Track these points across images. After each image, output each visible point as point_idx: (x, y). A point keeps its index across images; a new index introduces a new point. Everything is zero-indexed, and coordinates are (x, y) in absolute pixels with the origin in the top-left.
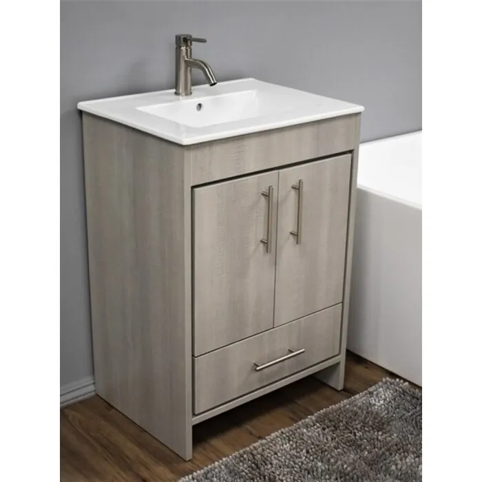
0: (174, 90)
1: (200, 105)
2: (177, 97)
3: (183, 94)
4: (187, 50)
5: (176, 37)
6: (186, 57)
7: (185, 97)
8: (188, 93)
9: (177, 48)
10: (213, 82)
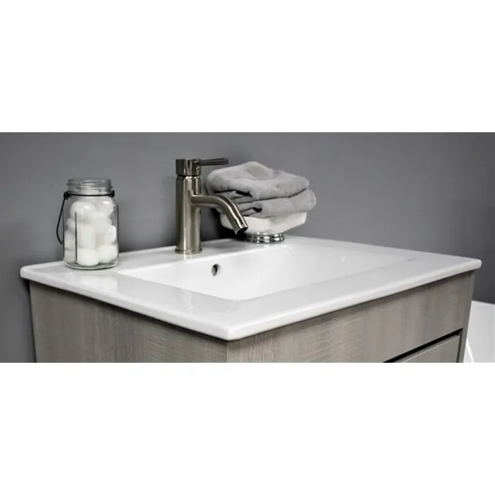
0: (174, 248)
1: (216, 267)
2: (178, 255)
3: (190, 251)
4: (194, 181)
5: (177, 161)
6: (192, 193)
7: (191, 256)
8: (196, 250)
9: (178, 179)
10: (241, 227)
